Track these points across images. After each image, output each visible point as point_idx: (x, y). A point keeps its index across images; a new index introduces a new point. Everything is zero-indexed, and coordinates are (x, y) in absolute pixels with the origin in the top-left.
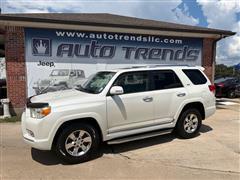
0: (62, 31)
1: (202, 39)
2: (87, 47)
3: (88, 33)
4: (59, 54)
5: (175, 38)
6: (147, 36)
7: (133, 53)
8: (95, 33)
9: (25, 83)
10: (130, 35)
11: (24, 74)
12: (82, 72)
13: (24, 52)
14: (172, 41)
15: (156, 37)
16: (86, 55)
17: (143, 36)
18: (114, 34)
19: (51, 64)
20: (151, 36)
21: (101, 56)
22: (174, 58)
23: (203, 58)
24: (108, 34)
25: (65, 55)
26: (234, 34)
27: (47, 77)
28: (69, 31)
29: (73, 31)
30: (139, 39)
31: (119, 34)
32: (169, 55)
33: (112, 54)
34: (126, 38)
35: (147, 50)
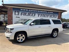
0: (22, 9)
1: (58, 12)
2: (28, 13)
3: (29, 10)
4: (21, 15)
6: (44, 11)
7: (40, 15)
10: (39, 10)
14: (50, 12)
15: (46, 11)
16: (28, 15)
17: (43, 11)
18: (35, 10)
19: (19, 17)
21: (32, 16)
23: (58, 17)
24: (34, 10)
25: (23, 15)
26: (67, 11)
27: (18, 21)
28: (24, 9)
29: (25, 9)
30: (42, 12)
31: (37, 10)
32: (49, 16)
33: (35, 15)
34: (38, 11)
35: (44, 14)
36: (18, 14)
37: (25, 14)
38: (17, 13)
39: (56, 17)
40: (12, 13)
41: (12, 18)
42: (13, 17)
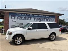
0: (18, 13)
1: (55, 16)
2: (24, 17)
4: (17, 19)
6: (40, 15)
7: (36, 19)
8: (26, 14)
9: (8, 26)
10: (35, 14)
11: (8, 23)
12: (23, 23)
13: (9, 18)
14: (46, 16)
15: (42, 15)
16: (24, 19)
17: (39, 15)
18: (31, 14)
19: (15, 21)
20: (41, 15)
22: (47, 20)
23: (55, 21)
24: (30, 14)
26: (64, 15)
28: (20, 13)
29: (21, 13)
31: (32, 14)
34: (34, 15)
35: (40, 18)
37: (21, 18)
39: (53, 21)
41: (9, 21)
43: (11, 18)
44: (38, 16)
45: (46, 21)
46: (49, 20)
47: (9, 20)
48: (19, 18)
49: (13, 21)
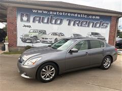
2: (48, 18)
3: (49, 11)
4: (34, 21)
5: (96, 15)
6: (80, 14)
7: (72, 23)
8: (53, 11)
9: (16, 35)
10: (71, 13)
12: (45, 31)
13: (16, 20)
14: (94, 17)
15: (85, 14)
16: (47, 23)
17: (78, 14)
18: (62, 12)
19: (30, 27)
20: (83, 14)
21: (55, 23)
22: (94, 26)
23: (111, 27)
24: (59, 12)
25: (37, 22)
27: (28, 33)
28: (39, 10)
30: (76, 15)
31: (65, 12)
32: (91, 24)
33: (61, 23)
34: (69, 14)
35: (80, 21)
36: (28, 20)
38: (25, 18)
39: (106, 27)
40: (15, 19)
42: (17, 26)
43: (22, 20)
44: (77, 17)
45: (92, 27)
46: (98, 25)
47: (18, 23)
48: (38, 19)
49: (25, 26)
